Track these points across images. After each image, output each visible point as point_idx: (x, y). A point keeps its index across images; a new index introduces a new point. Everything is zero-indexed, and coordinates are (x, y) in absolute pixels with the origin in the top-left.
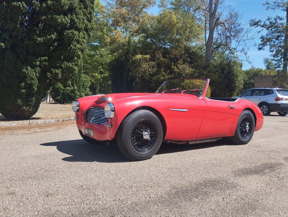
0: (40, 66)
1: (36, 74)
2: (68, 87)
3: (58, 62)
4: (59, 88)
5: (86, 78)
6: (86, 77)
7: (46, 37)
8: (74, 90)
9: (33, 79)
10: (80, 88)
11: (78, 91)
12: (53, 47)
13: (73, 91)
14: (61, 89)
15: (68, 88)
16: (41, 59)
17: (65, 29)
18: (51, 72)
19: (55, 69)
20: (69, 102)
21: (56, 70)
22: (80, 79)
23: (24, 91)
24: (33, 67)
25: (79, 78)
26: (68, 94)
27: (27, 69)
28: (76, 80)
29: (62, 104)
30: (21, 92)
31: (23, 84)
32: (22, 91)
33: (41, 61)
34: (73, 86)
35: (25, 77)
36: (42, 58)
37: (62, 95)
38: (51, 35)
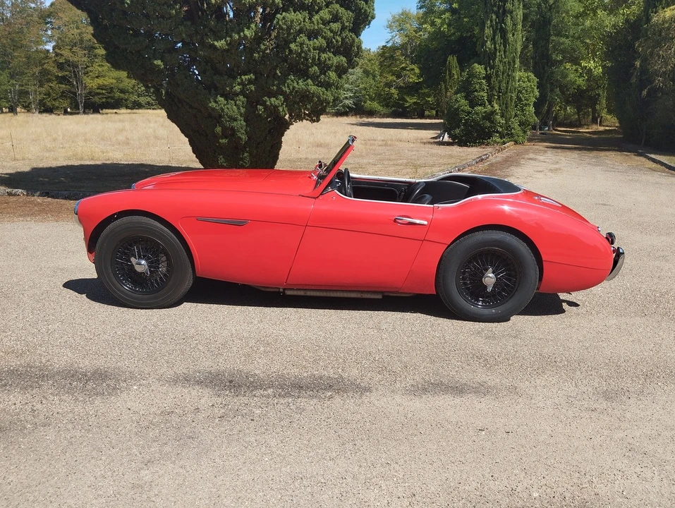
0: (242, 93)
1: (239, 109)
2: (480, 105)
3: (273, 82)
4: (458, 108)
5: (529, 81)
6: (528, 77)
7: (231, 36)
8: (493, 113)
9: (235, 120)
10: (506, 108)
11: (502, 116)
12: (258, 53)
13: (489, 116)
14: (462, 111)
15: (480, 108)
16: (242, 80)
17: (277, 12)
18: (264, 104)
19: (270, 97)
20: (479, 142)
21: (273, 99)
22: (510, 85)
23: (224, 141)
24: (229, 96)
25: (508, 83)
26: (477, 123)
27: (216, 102)
28: (500, 88)
29: (462, 146)
30: (220, 143)
31: (219, 129)
32: (221, 141)
33: (242, 83)
34: (490, 102)
35: (220, 116)
36: (243, 77)
37: (465, 125)
38: (243, 31)
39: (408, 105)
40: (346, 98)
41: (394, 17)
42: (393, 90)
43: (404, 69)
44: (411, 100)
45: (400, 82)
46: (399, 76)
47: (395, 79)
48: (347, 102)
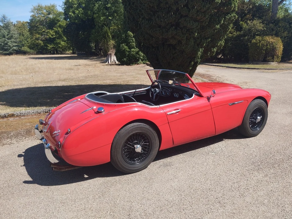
4: (124, 50)
14: (126, 51)
15: (133, 49)
26: (134, 56)
37: (128, 56)
39: (49, 48)
40: (14, 46)
41: (34, 8)
42: (40, 42)
43: (44, 32)
44: (50, 46)
45: (43, 37)
46: (42, 35)
47: (40, 36)
48: (15, 48)
